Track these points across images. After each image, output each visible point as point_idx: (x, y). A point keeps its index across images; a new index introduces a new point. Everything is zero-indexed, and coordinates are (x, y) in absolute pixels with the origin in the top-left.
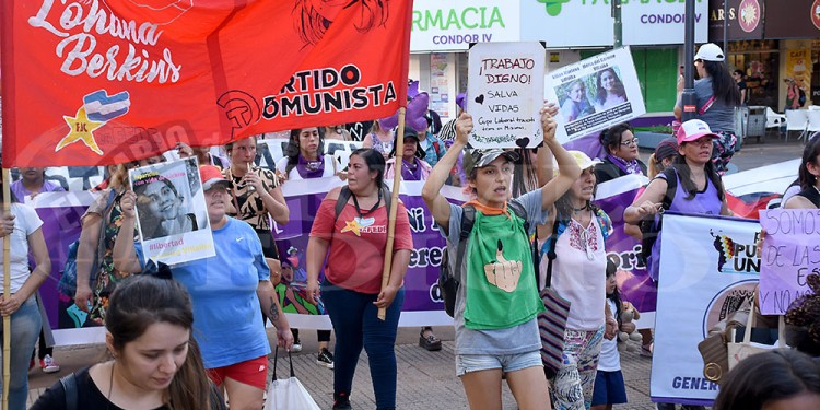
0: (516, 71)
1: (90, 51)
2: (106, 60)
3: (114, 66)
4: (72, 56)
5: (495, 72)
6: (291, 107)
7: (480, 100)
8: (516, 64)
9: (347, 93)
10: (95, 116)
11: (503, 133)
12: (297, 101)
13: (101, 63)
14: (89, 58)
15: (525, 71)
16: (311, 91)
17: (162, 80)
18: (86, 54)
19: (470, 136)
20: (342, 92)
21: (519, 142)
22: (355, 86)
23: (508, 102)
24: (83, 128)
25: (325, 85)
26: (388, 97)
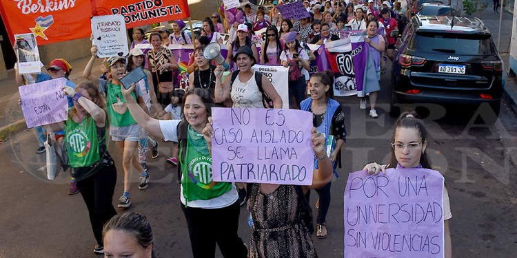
0: (113, 27)
1: (30, 4)
2: (38, 6)
3: (43, 7)
4: (24, 7)
5: (104, 27)
6: (136, 17)
7: (99, 39)
8: (113, 24)
9: (158, 10)
10: (42, 25)
11: (112, 51)
12: (138, 15)
13: (36, 7)
14: (30, 7)
15: (117, 26)
16: (143, 11)
17: (66, 7)
18: (29, 5)
19: (98, 53)
20: (156, 10)
21: (119, 54)
22: (161, 7)
23: (112, 39)
24: (39, 31)
25: (148, 7)
26: (176, 11)
